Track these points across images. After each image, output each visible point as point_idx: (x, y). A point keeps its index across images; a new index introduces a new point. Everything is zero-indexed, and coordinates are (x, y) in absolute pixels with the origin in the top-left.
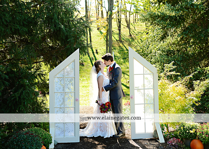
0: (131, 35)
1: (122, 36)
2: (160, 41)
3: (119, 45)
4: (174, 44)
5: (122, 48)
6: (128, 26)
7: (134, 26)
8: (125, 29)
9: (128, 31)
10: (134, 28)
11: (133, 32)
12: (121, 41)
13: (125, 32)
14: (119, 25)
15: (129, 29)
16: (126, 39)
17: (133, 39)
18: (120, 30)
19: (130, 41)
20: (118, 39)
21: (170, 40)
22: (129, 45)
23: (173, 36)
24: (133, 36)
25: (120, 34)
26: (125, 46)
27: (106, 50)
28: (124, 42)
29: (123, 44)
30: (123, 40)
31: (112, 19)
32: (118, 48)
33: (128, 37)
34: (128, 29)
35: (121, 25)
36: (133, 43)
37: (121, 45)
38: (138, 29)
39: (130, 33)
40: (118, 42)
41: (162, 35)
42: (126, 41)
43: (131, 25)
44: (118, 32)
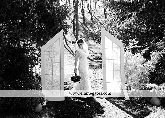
0: (92, 19)
1: (85, 20)
2: (120, 23)
3: (83, 27)
4: (130, 25)
5: (85, 30)
6: (90, 12)
7: (94, 12)
8: (87, 14)
9: (90, 16)
10: (94, 13)
11: (93, 16)
12: (85, 24)
13: (88, 16)
14: (83, 11)
15: (91, 14)
16: (89, 22)
17: (94, 22)
18: (83, 15)
19: (92, 24)
20: (82, 22)
21: (127, 22)
22: (91, 27)
23: (130, 18)
24: (93, 19)
25: (83, 18)
26: (87, 28)
27: (73, 31)
28: (87, 24)
29: (87, 26)
30: (86, 23)
31: (78, 6)
32: (82, 29)
33: (90, 21)
34: (89, 14)
35: (85, 11)
36: (94, 25)
37: (84, 26)
38: (98, 14)
39: (91, 18)
40: (82, 25)
41: (122, 18)
42: (88, 24)
43: (92, 11)
44: (82, 16)
